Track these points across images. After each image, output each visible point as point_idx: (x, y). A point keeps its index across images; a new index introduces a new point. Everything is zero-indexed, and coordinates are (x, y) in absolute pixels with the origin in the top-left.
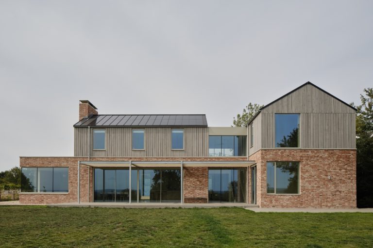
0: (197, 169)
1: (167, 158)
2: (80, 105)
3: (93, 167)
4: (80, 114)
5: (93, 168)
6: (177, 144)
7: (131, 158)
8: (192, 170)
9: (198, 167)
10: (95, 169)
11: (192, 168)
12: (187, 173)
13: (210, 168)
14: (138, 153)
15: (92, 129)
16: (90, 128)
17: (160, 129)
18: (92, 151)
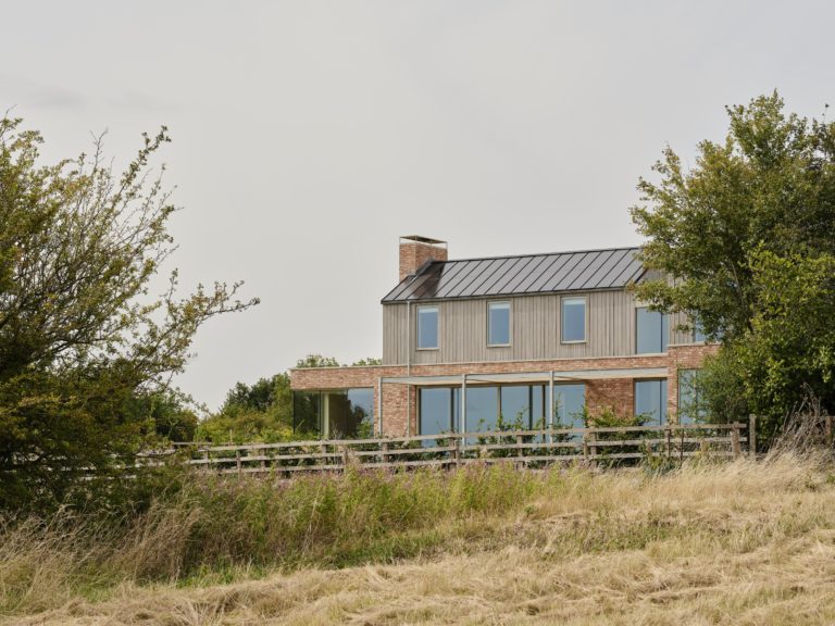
0: (612, 383)
1: (552, 362)
2: (401, 246)
3: (416, 386)
4: (401, 268)
5: (418, 389)
6: (573, 329)
7: (484, 365)
8: (602, 386)
9: (613, 380)
10: (423, 390)
11: (601, 383)
12: (592, 393)
13: (636, 380)
14: (498, 353)
15: (413, 306)
16: (411, 304)
17: (539, 298)
18: (416, 351)
